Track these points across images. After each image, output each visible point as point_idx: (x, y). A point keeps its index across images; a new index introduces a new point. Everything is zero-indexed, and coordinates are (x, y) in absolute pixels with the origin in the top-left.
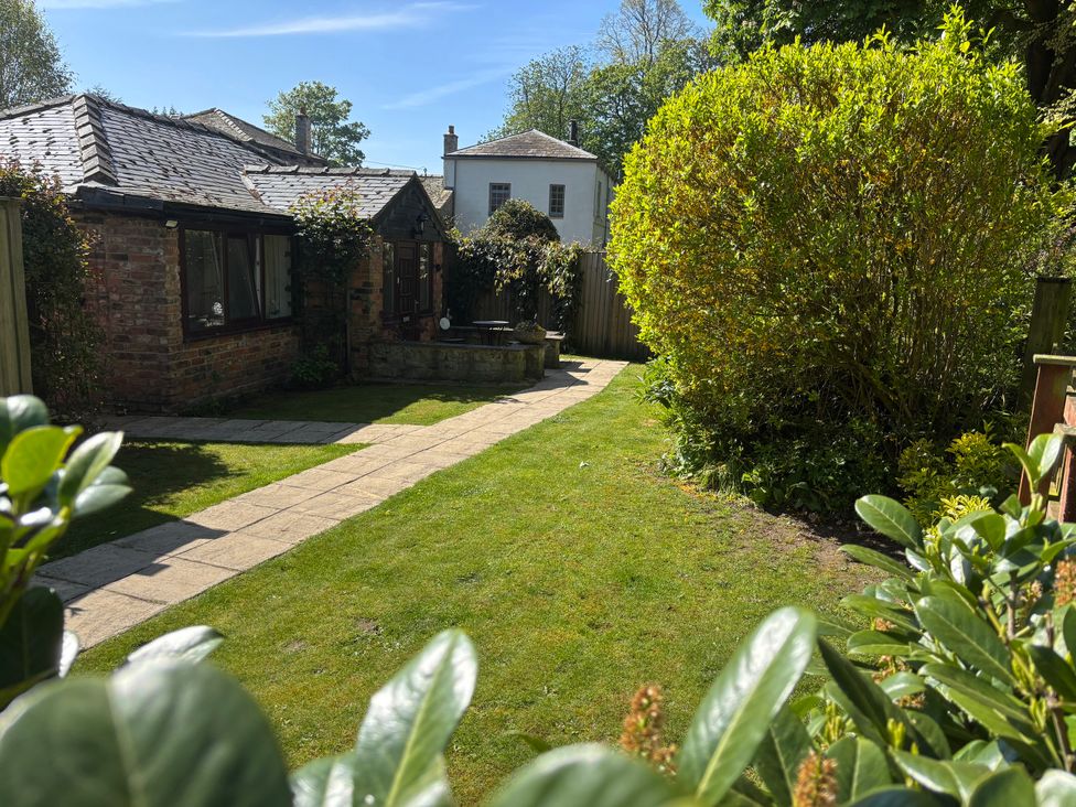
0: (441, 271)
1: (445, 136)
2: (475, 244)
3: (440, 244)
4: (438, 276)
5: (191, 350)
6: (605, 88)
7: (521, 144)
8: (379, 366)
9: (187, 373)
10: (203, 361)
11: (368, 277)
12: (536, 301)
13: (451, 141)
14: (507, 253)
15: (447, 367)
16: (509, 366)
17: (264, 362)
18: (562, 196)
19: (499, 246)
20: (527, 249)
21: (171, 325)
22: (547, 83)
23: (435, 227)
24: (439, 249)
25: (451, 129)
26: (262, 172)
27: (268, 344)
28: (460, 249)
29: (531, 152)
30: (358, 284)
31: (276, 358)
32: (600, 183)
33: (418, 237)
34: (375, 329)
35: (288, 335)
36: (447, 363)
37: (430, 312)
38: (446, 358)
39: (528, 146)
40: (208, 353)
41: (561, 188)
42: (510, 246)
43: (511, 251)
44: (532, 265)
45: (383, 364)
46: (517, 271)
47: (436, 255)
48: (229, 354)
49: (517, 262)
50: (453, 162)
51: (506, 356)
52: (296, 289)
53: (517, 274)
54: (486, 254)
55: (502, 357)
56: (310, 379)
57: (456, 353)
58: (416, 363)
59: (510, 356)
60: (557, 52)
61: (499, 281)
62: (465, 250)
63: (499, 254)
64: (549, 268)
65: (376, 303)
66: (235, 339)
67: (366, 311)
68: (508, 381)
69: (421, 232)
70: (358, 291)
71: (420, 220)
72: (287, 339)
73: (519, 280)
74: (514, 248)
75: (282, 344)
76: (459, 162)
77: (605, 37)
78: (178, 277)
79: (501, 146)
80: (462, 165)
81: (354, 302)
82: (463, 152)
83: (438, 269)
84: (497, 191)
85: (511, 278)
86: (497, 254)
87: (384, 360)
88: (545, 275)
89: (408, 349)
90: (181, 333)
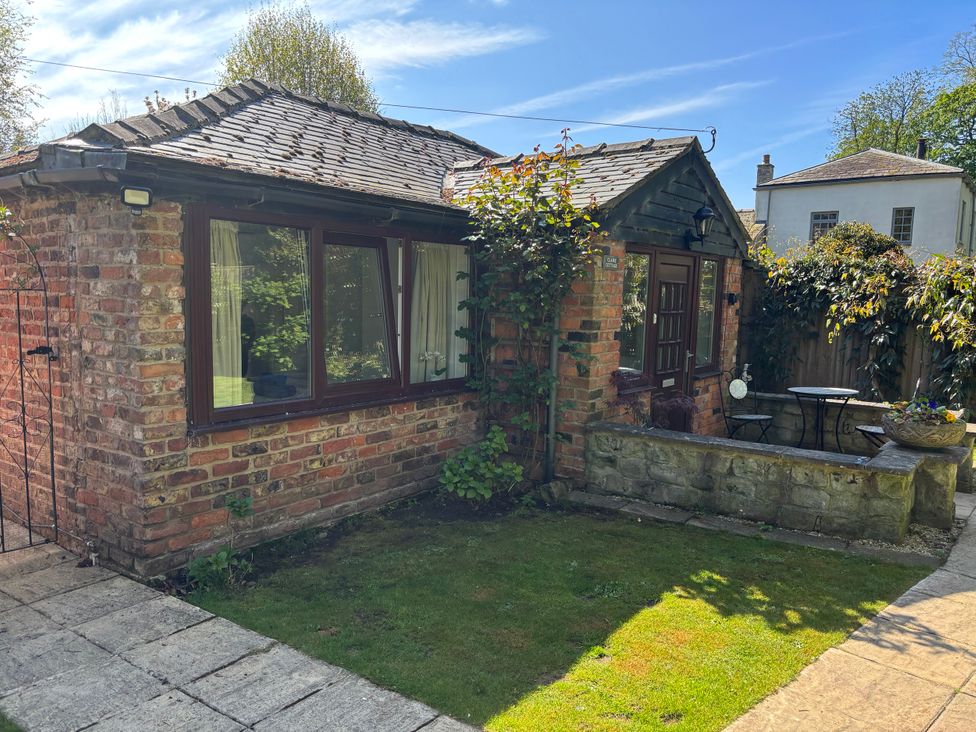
0: (737, 305)
1: (759, 166)
2: (796, 268)
3: (737, 262)
4: (730, 313)
5: (210, 448)
6: (954, 111)
7: (853, 166)
8: (602, 473)
9: (196, 492)
10: (245, 465)
11: (589, 313)
12: (900, 351)
13: (766, 169)
14: (851, 278)
15: (730, 489)
16: (878, 505)
17: (398, 458)
18: (909, 221)
19: (836, 268)
20: (887, 269)
21: (153, 401)
22: (879, 114)
23: (729, 234)
24: (734, 270)
25: (767, 158)
26: (473, 168)
27: (410, 426)
28: (771, 275)
29: (867, 173)
30: (573, 324)
31: (426, 450)
32: (964, 203)
33: (696, 246)
34: (599, 403)
35: (453, 410)
36: (731, 481)
37: (714, 369)
38: (731, 472)
39: (863, 167)
40: (255, 450)
41: (910, 212)
42: (857, 266)
43: (857, 274)
44: (898, 294)
45: (609, 470)
46: (869, 305)
47: (728, 279)
48: (316, 450)
49: (870, 290)
50: (766, 193)
51: (870, 480)
52: (476, 334)
53: (868, 309)
54: (813, 280)
55: (860, 480)
56: (470, 495)
57: (752, 462)
58: (668, 475)
59: (882, 485)
60: (894, 80)
61: (835, 320)
62: (779, 276)
63: (836, 280)
64: (931, 299)
65: (604, 359)
66: (331, 422)
67: (584, 372)
68: (875, 537)
69: (701, 238)
70: (573, 336)
71: (699, 216)
72: (451, 416)
73: (872, 319)
74: (864, 269)
75: (442, 424)
76: (773, 192)
77: (955, 59)
78: (178, 309)
79: (827, 169)
80: (777, 194)
81: (566, 355)
82: (780, 181)
83: (732, 299)
84: (821, 221)
85: (857, 316)
86: (832, 280)
87: (611, 461)
88: (923, 310)
89: (655, 446)
90: (181, 417)
